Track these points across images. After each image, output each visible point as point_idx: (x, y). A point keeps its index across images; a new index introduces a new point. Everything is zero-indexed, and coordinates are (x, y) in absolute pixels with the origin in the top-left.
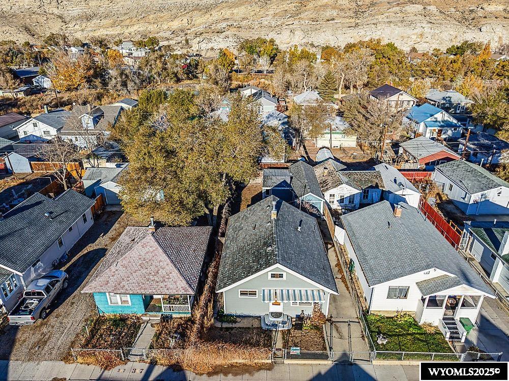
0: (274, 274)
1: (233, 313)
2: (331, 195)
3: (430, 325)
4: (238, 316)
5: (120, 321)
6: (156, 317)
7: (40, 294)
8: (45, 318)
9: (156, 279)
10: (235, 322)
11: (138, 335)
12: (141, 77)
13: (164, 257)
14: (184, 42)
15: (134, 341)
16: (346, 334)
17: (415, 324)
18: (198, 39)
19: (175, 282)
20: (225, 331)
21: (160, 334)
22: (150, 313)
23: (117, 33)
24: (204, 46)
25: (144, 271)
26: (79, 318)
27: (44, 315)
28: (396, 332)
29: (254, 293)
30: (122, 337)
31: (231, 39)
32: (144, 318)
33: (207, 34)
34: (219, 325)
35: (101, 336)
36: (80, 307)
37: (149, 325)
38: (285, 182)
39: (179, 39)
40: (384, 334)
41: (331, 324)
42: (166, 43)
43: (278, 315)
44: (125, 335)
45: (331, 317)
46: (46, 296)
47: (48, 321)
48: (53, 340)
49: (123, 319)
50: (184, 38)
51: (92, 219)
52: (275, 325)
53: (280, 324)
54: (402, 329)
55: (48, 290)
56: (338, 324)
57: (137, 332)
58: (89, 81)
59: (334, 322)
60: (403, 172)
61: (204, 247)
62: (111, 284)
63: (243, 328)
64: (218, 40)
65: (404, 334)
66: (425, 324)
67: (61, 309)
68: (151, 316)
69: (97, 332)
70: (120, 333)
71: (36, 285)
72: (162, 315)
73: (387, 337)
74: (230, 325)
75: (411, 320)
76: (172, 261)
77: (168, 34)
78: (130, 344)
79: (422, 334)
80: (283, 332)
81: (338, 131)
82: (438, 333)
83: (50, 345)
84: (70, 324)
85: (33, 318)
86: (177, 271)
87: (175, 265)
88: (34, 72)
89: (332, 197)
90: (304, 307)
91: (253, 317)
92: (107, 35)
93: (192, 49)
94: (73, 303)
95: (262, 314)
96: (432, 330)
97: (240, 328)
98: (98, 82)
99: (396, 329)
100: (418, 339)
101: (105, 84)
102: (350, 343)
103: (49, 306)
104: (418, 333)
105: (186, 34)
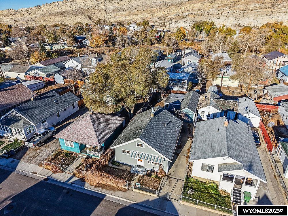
0: (139, 144)
1: (120, 161)
2: (202, 112)
3: (225, 192)
4: (121, 163)
5: (69, 154)
6: (84, 156)
7: (40, 135)
8: (40, 146)
9: (85, 137)
10: (119, 166)
11: (73, 162)
12: (132, 42)
13: (92, 127)
14: (163, 23)
15: (71, 164)
16: (173, 185)
17: (216, 189)
18: (170, 22)
19: (93, 140)
20: (112, 169)
21: (82, 164)
22: (82, 153)
23: (130, 18)
24: (173, 26)
25: (81, 132)
26: (54, 149)
27: (40, 145)
28: (202, 190)
29: (129, 153)
30: (66, 161)
31: (189, 22)
32: (79, 155)
33: (177, 19)
34: (110, 165)
35: (58, 159)
36: (56, 145)
37: (80, 159)
38: (179, 101)
39: (160, 22)
40: (193, 189)
41: (168, 178)
42: (153, 24)
43: (140, 167)
44: (68, 161)
45: (170, 175)
46: (42, 137)
47: (41, 148)
48: (39, 156)
49: (70, 154)
50: (163, 21)
51: (78, 107)
52: (137, 172)
53: (140, 172)
54: (206, 189)
55: (44, 134)
56: (171, 179)
57: (74, 160)
58: (106, 42)
59: (170, 177)
60: (256, 104)
61: (116, 127)
62: (66, 135)
63: (121, 169)
64: (181, 22)
65: (206, 192)
66: (222, 190)
67: (48, 144)
68: (83, 155)
69: (58, 157)
70: (66, 159)
71: (40, 131)
72: (87, 155)
73: (194, 191)
74: (116, 167)
75: (215, 186)
76: (95, 130)
77: (155, 19)
78: (68, 165)
79: (217, 195)
80: (140, 176)
81: (227, 76)
82: (227, 197)
83: (37, 158)
84: (48, 151)
85: (34, 145)
86: (95, 135)
87: (96, 131)
88: (84, 37)
89: (203, 113)
90: (154, 165)
91: (129, 165)
92: (125, 20)
93: (166, 27)
94: (54, 143)
95: (133, 165)
96: (225, 194)
97: (120, 169)
98: (110, 43)
99: (203, 188)
100: (213, 197)
101: (114, 44)
102: (173, 190)
103: (43, 142)
104: (214, 194)
105: (165, 19)
